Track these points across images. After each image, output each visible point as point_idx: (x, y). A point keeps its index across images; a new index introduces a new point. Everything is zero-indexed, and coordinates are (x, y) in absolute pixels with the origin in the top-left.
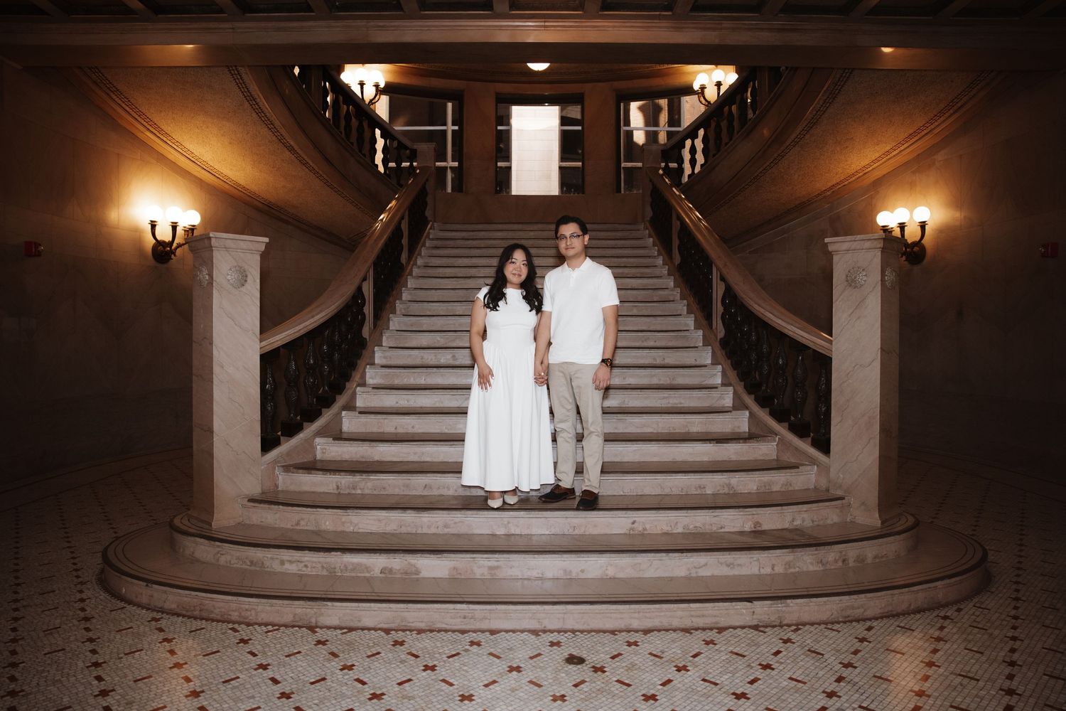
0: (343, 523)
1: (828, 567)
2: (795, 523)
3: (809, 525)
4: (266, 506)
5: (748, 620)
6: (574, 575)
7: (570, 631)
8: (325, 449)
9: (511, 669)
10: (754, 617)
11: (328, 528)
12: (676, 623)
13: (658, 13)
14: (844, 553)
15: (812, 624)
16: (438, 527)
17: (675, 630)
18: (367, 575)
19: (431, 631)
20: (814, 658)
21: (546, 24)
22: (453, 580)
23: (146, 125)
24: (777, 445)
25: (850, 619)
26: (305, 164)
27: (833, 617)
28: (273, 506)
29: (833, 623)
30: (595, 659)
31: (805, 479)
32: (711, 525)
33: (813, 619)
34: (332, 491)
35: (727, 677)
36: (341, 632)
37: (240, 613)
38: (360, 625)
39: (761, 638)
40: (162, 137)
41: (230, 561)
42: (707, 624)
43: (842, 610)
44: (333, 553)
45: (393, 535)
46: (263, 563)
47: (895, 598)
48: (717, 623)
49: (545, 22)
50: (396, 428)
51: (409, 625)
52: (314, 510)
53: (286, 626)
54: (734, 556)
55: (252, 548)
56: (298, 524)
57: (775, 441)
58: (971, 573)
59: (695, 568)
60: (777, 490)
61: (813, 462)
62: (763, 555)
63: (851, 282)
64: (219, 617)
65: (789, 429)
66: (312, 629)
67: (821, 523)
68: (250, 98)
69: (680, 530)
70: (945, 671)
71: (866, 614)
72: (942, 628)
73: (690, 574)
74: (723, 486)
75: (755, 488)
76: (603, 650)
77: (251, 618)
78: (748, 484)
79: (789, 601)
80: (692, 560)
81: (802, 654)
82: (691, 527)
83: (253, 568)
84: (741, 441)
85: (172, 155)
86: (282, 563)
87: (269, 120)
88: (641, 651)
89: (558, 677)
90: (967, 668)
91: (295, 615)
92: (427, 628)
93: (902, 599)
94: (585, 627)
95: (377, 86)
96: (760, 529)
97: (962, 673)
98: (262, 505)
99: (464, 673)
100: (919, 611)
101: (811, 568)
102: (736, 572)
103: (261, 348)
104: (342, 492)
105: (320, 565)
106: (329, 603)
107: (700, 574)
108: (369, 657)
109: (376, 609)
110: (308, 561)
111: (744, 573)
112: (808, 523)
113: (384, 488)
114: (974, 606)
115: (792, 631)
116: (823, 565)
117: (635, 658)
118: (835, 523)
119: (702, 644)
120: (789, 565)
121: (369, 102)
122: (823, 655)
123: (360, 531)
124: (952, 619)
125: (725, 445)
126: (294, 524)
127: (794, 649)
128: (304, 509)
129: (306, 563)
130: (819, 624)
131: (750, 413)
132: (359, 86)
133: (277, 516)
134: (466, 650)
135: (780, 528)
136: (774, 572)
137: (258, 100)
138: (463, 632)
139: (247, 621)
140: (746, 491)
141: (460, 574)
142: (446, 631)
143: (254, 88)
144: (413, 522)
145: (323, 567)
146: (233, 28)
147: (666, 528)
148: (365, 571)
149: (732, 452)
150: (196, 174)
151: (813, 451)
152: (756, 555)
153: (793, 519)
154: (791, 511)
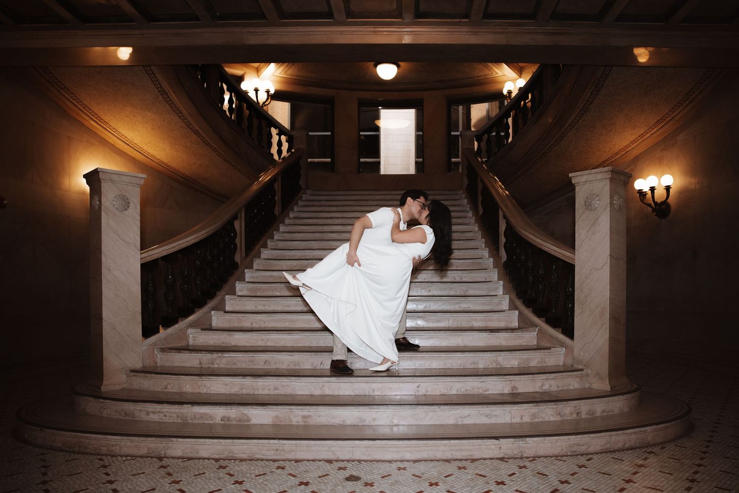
0: (199, 386)
1: (565, 418)
2: (544, 388)
3: (555, 390)
4: (143, 375)
5: (496, 453)
6: (367, 423)
7: (357, 461)
8: (196, 337)
9: (301, 484)
10: (501, 451)
11: (188, 390)
12: (439, 455)
13: (459, 20)
14: (578, 408)
15: (546, 457)
16: (270, 390)
17: (438, 461)
18: (211, 422)
19: (250, 460)
20: (539, 477)
21: (376, 29)
22: (274, 426)
23: (90, 115)
24: (537, 334)
25: (576, 453)
26: (208, 145)
27: (563, 451)
28: (147, 375)
29: (562, 456)
30: (369, 478)
31: (556, 357)
32: (479, 388)
33: (547, 454)
34: (196, 366)
35: (467, 489)
36: (182, 460)
37: (108, 448)
38: (198, 456)
39: (503, 465)
40: (102, 124)
41: (110, 414)
42: (465, 456)
43: (570, 447)
44: (185, 405)
45: (235, 395)
46: (134, 414)
47: (612, 438)
48: (472, 456)
49: (374, 28)
50: (252, 324)
51: (235, 455)
52: (178, 377)
53: (141, 457)
54: (491, 409)
55: (126, 403)
56: (166, 388)
57: (535, 331)
58: (675, 422)
59: (461, 417)
60: (534, 365)
61: (562, 344)
62: (514, 408)
63: (588, 205)
64: (92, 452)
65: (546, 322)
66: (160, 459)
67: (565, 388)
68: (163, 93)
69: (454, 392)
70: (639, 485)
71: (589, 450)
72: (646, 459)
73: (457, 422)
74: (492, 362)
75: (517, 363)
76: (378, 473)
77: (116, 451)
78: (511, 361)
79: (528, 439)
80: (458, 411)
81: (532, 475)
82: (463, 390)
83: (127, 418)
84: (509, 331)
85: (112, 139)
86: (148, 413)
87: (178, 110)
88: (406, 473)
89: (336, 489)
90: (657, 484)
91: (149, 449)
92: (249, 458)
93: (618, 439)
94: (369, 458)
95: (268, 92)
96: (516, 392)
97: (652, 487)
98: (140, 374)
99: (264, 485)
100: (631, 448)
101: (552, 419)
102: (493, 421)
103: (141, 259)
104: (203, 366)
105: (176, 415)
106: (174, 439)
107: (465, 422)
108: (195, 476)
109: (210, 443)
110: (166, 412)
111: (499, 422)
112: (554, 388)
113: (235, 363)
114: (676, 445)
115: (529, 461)
116: (561, 416)
117: (400, 478)
118: (576, 389)
119: (456, 469)
120: (535, 416)
121: (262, 105)
122: (547, 476)
123: (212, 392)
124: (656, 454)
125: (497, 334)
126: (163, 388)
127: (527, 472)
128: (170, 376)
129: (165, 414)
130: (551, 457)
131: (519, 312)
132: (255, 92)
133: (151, 382)
134: (272, 472)
135: (532, 391)
136: (522, 421)
137: (169, 94)
138: (274, 461)
139: (113, 454)
140: (510, 366)
141: (281, 421)
142: (262, 460)
143: (165, 85)
144: (251, 386)
145: (178, 416)
146: (142, 34)
147: (444, 391)
148: (210, 419)
149: (502, 339)
150: (131, 154)
151: (562, 337)
152: (508, 408)
153: (543, 385)
154: (540, 378)
